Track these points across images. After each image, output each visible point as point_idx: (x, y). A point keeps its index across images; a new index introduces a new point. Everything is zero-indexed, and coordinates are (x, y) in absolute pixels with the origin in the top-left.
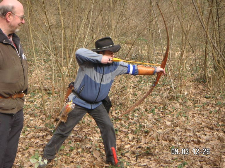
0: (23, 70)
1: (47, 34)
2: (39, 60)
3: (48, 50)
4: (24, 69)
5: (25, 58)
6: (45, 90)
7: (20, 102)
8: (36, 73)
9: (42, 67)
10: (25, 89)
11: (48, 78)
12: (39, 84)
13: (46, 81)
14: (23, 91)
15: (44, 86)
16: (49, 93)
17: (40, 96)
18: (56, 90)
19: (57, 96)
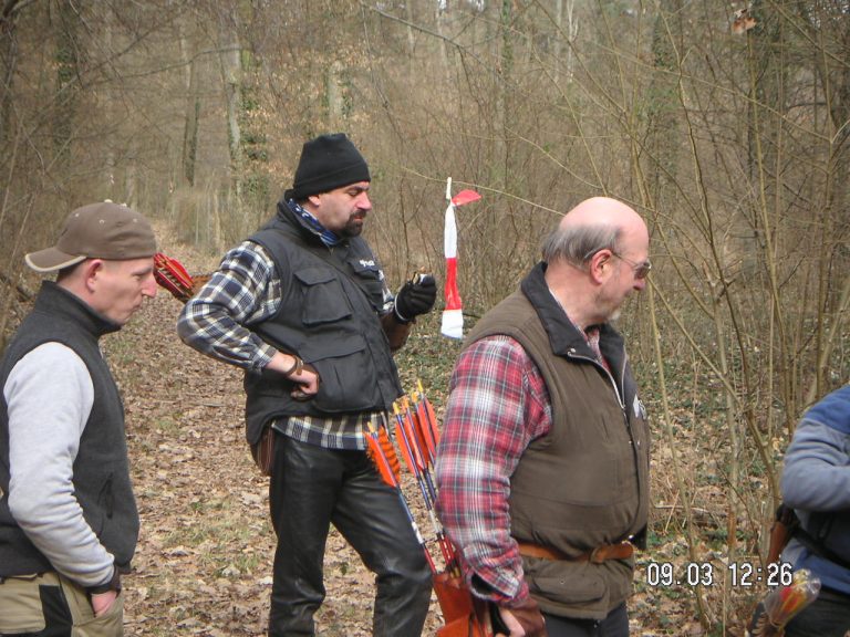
0: (632, 458)
1: (713, 314)
2: (677, 408)
3: (712, 370)
4: (638, 452)
5: (640, 412)
6: (701, 521)
7: (619, 579)
8: (662, 458)
9: (685, 433)
10: (637, 528)
11: (709, 478)
12: (676, 500)
13: (701, 489)
14: (631, 537)
15: (697, 509)
16: (713, 538)
17: (680, 548)
18: (744, 524)
19: (748, 550)
